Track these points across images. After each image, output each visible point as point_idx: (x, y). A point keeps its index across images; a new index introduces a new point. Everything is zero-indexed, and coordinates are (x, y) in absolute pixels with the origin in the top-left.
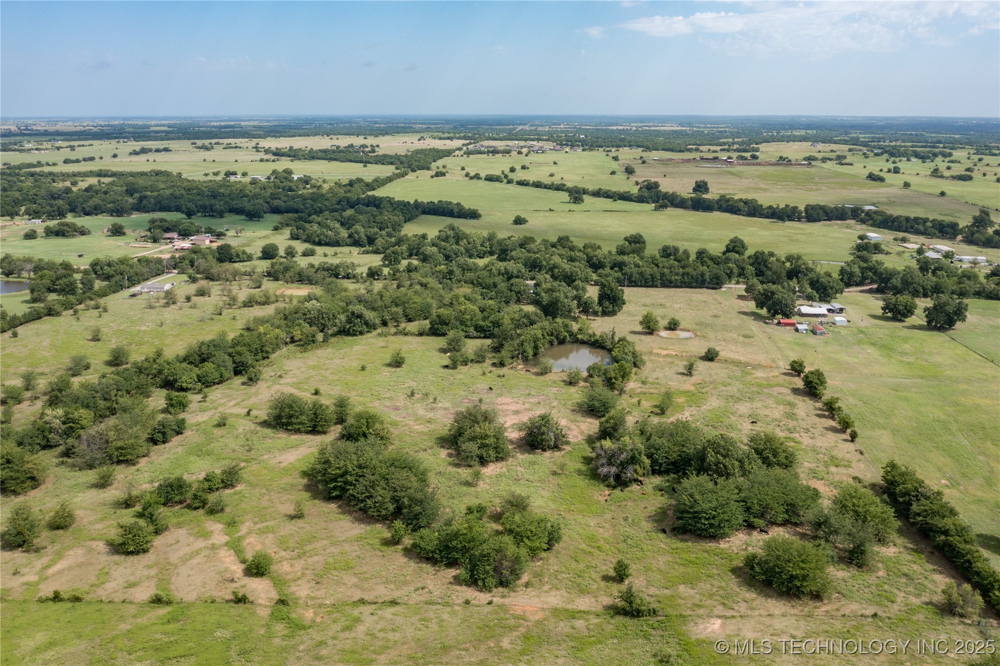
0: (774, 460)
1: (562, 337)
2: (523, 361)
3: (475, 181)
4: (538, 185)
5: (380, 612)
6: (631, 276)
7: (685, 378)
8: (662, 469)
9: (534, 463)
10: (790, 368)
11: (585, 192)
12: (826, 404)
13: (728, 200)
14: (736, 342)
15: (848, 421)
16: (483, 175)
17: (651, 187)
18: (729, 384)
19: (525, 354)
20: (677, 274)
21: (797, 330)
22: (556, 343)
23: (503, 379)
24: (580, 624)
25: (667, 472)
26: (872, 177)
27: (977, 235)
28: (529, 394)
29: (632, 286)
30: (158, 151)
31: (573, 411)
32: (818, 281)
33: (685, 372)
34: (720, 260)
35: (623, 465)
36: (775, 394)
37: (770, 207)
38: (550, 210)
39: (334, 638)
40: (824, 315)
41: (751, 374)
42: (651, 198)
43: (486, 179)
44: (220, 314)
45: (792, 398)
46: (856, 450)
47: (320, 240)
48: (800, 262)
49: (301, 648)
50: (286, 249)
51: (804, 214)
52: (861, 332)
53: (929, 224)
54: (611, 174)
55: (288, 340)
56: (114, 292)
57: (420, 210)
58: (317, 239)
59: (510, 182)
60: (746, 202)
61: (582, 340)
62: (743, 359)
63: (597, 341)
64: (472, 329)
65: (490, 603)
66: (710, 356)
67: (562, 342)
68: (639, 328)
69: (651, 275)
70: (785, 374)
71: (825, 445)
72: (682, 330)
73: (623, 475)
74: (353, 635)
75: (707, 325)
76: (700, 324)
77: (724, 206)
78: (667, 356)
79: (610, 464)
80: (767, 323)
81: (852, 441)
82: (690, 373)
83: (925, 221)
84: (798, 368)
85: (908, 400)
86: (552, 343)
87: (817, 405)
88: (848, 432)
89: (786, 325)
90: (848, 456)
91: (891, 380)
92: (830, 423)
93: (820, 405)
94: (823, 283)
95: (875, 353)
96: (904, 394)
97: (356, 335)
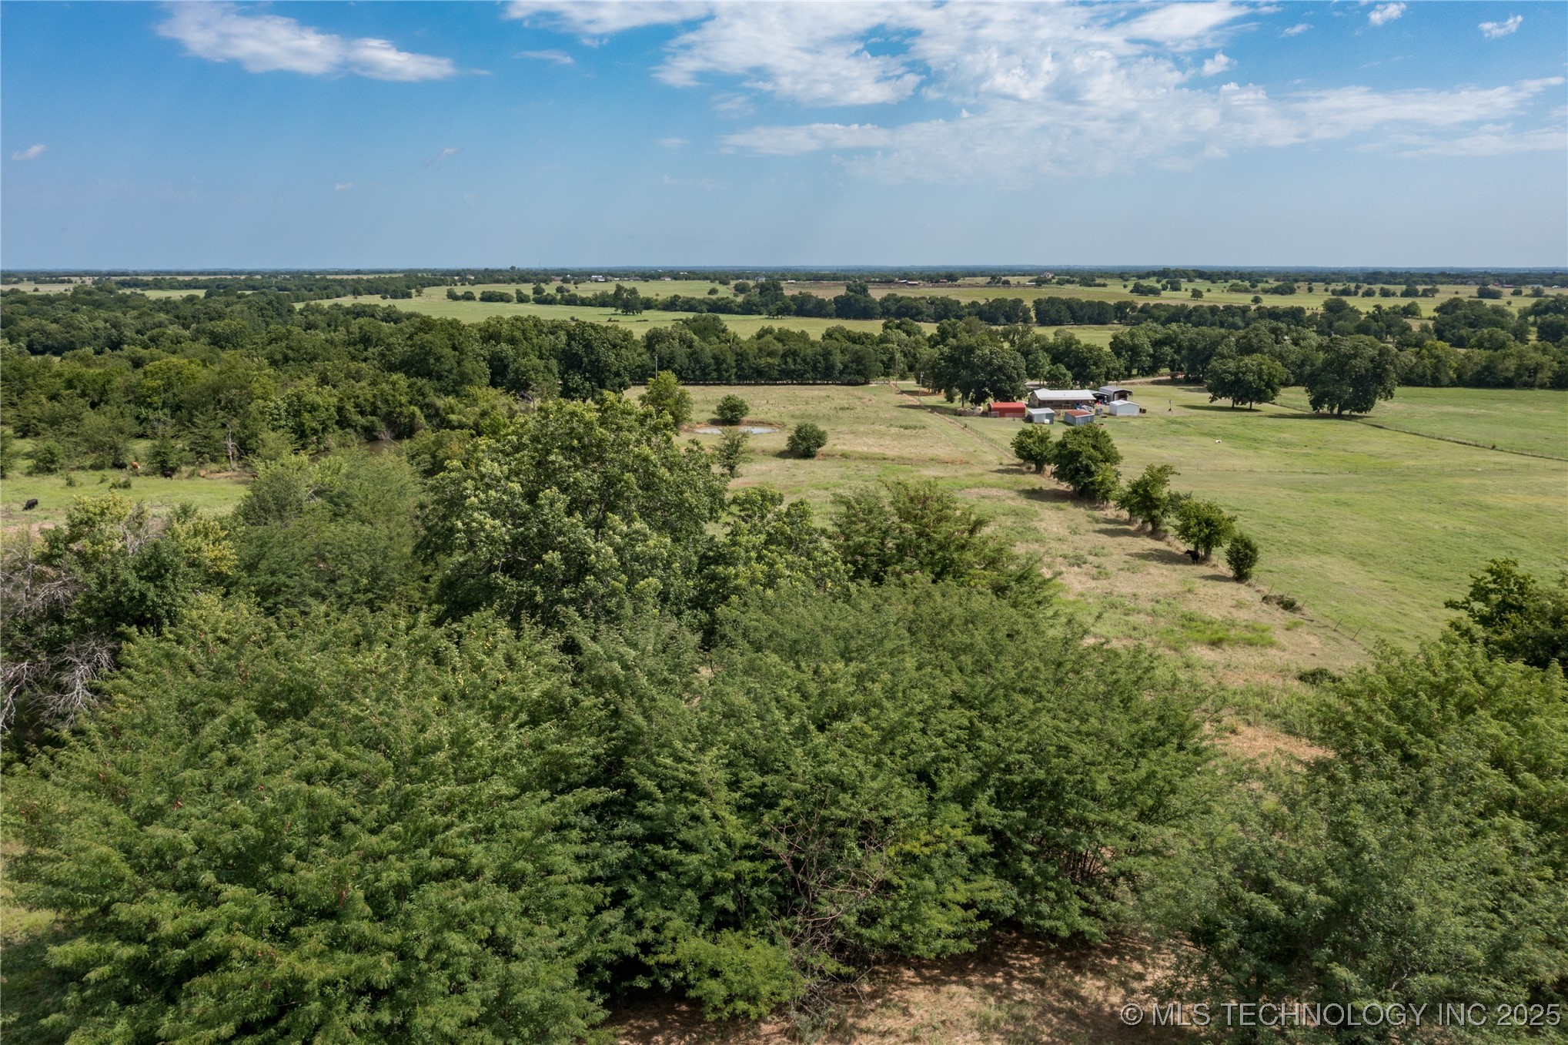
3: (461, 301)
4: (570, 301)
10: (1014, 454)
11: (650, 305)
12: (1126, 502)
13: (900, 301)
14: (881, 435)
16: (479, 296)
17: (769, 289)
20: (771, 354)
21: (1030, 419)
26: (1138, 290)
27: (1339, 323)
32: (1069, 353)
34: (868, 341)
37: (974, 304)
40: (1086, 403)
41: (911, 472)
43: (482, 299)
45: (1021, 504)
46: (1266, 599)
48: (1030, 338)
51: (1032, 314)
52: (1174, 423)
53: (1251, 314)
54: (710, 293)
59: (523, 300)
60: (932, 302)
62: (892, 453)
64: (163, 415)
66: (802, 446)
67: (406, 433)
69: (715, 357)
70: (999, 472)
71: (1147, 591)
72: (753, 423)
75: (817, 419)
80: (957, 414)
81: (1241, 577)
82: (731, 469)
83: (1245, 310)
84: (1036, 449)
85: (1346, 504)
86: (370, 436)
87: (1097, 514)
88: (1220, 557)
89: (1003, 413)
90: (1242, 616)
91: (1278, 477)
92: (1148, 544)
93: (1111, 511)
94: (1077, 351)
95: (1219, 444)
96: (1331, 496)
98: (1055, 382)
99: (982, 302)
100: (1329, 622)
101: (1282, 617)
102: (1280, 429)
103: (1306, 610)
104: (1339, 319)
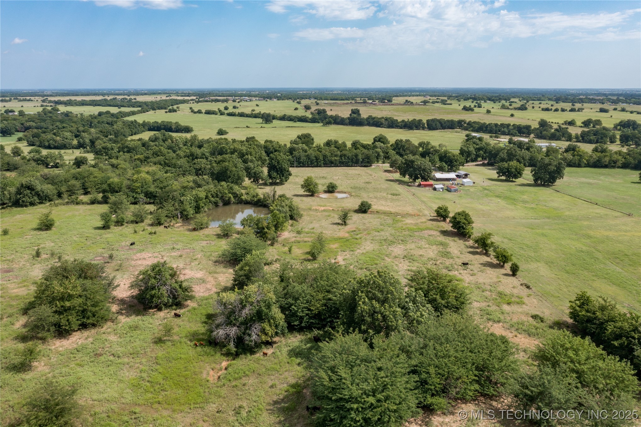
0: (443, 302)
1: (227, 199)
2: (183, 220)
3: (197, 114)
4: (242, 115)
6: (299, 158)
7: (340, 227)
8: (303, 325)
10: (436, 214)
11: (274, 118)
12: (476, 241)
13: (374, 118)
14: (386, 199)
15: (506, 255)
16: (204, 111)
17: (321, 112)
18: (382, 230)
19: (185, 213)
20: (336, 156)
21: (435, 189)
22: (221, 204)
23: (154, 236)
25: (309, 328)
26: (465, 108)
27: (544, 133)
28: (174, 248)
29: (301, 167)
31: (216, 262)
32: (445, 156)
33: (340, 221)
34: (369, 147)
35: (247, 324)
36: (426, 236)
37: (403, 121)
38: (247, 127)
40: (453, 179)
41: (403, 221)
42: (320, 119)
43: (206, 113)
45: (442, 238)
46: (521, 285)
47: (49, 144)
48: (430, 147)
50: (13, 149)
51: (426, 125)
52: (486, 189)
53: (511, 127)
54: (295, 109)
57: (147, 128)
58: (47, 144)
59: (222, 114)
60: (386, 119)
61: (246, 200)
62: (393, 210)
63: (259, 200)
64: (142, 196)
66: (364, 209)
67: (227, 203)
68: (301, 192)
69: (315, 157)
70: (431, 220)
71: (487, 281)
72: (339, 192)
73: (247, 338)
75: (360, 189)
76: (355, 188)
77: (371, 122)
78: (324, 211)
79: (229, 323)
80: (410, 186)
81: (514, 275)
82: (345, 222)
83: (508, 125)
84: (444, 214)
85: (546, 236)
86: (216, 205)
87: (467, 243)
88: (508, 266)
89: (426, 186)
90: (515, 291)
91: (524, 221)
92: (485, 259)
93: (471, 243)
94: (449, 157)
95: (502, 203)
96: (540, 231)
97: (26, 206)
98: (441, 169)
99: (406, 120)
100: (539, 294)
101: (526, 290)
102: (522, 193)
103: (533, 289)
104: (545, 130)
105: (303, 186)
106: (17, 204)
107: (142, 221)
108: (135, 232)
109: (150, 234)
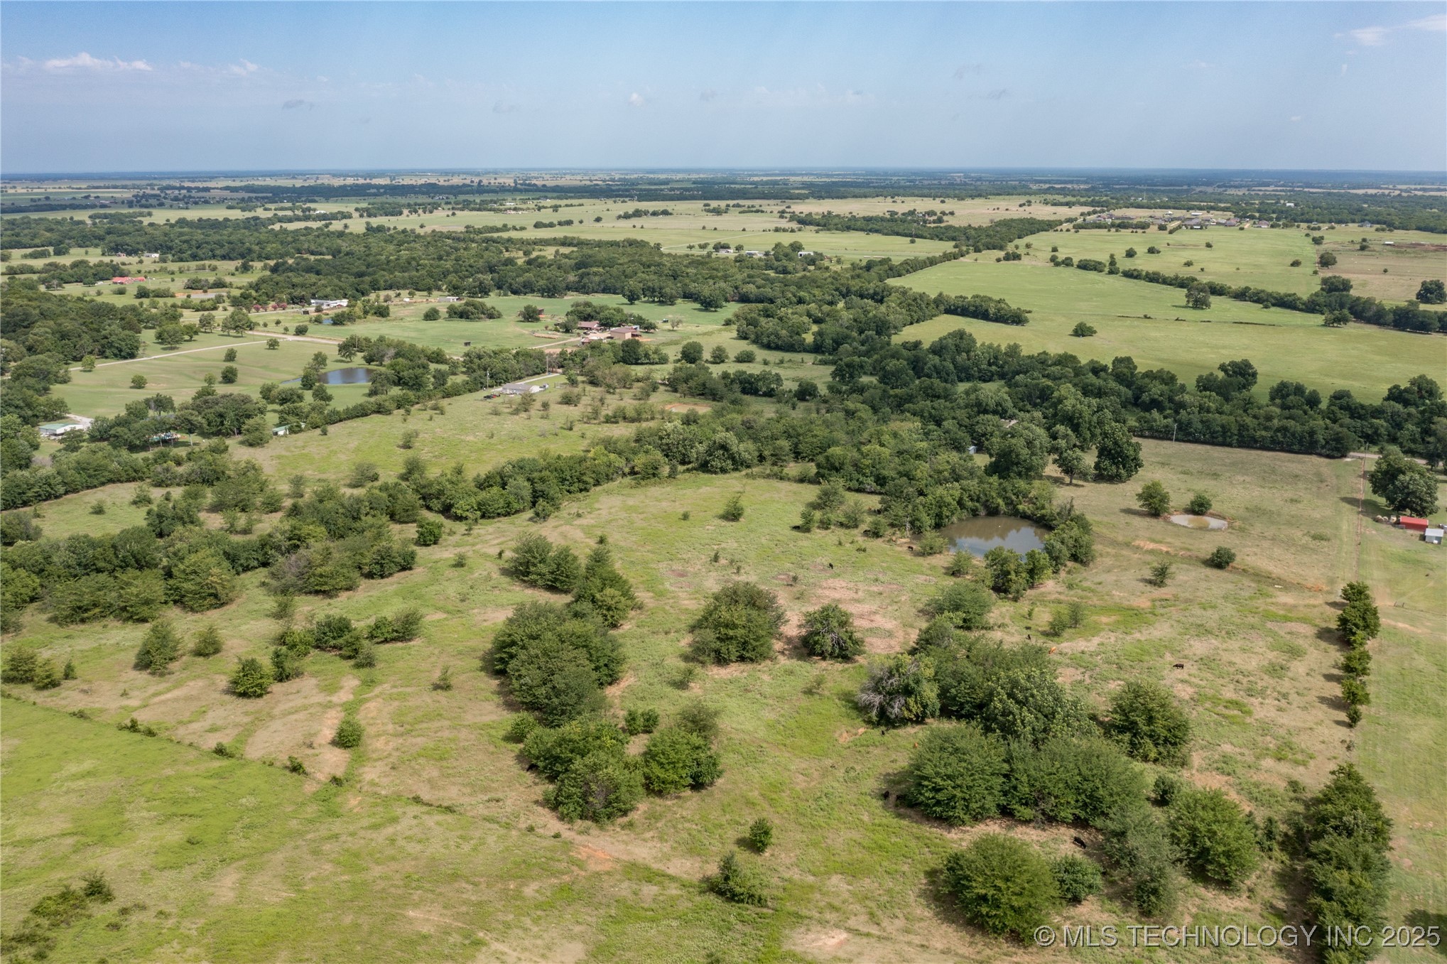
1: (994, 506)
2: (912, 534)
3: (1060, 269)
4: (1153, 278)
5: (425, 817)
9: (791, 673)
11: (1221, 291)
14: (1291, 545)
15: (1360, 692)
16: (1076, 261)
18: (1214, 607)
19: (918, 524)
20: (1267, 428)
21: (1423, 538)
22: (983, 512)
23: (863, 554)
24: (649, 890)
25: (967, 717)
28: (877, 580)
30: (655, 214)
31: (919, 611)
33: (1152, 577)
34: (1362, 412)
35: (893, 695)
36: (1282, 632)
38: (1146, 317)
39: (352, 834)
41: (1271, 597)
42: (1328, 305)
43: (1079, 267)
44: (571, 429)
46: (1343, 741)
47: (769, 341)
49: (309, 836)
50: (714, 352)
54: (1293, 265)
55: (627, 470)
56: (470, 391)
57: (942, 308)
61: (1025, 513)
62: (1278, 572)
63: (1044, 516)
64: (871, 480)
65: (557, 836)
66: (1218, 560)
67: (993, 512)
68: (1136, 505)
69: (1223, 426)
70: (1328, 603)
73: (890, 710)
74: (374, 835)
76: (1255, 510)
78: (1150, 551)
79: (876, 690)
80: (1377, 521)
81: (1349, 726)
82: (1160, 581)
84: (1354, 598)
89: (1409, 526)
90: (1317, 747)
97: (716, 473)
100: (1355, 760)
101: (1340, 750)
103: (1355, 752)
105: (1140, 496)
106: (704, 467)
107: (856, 526)
108: (840, 544)
109: (858, 550)
